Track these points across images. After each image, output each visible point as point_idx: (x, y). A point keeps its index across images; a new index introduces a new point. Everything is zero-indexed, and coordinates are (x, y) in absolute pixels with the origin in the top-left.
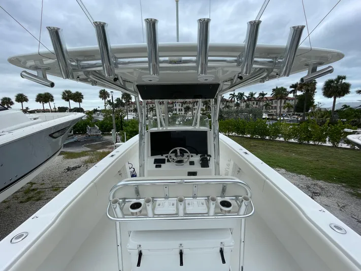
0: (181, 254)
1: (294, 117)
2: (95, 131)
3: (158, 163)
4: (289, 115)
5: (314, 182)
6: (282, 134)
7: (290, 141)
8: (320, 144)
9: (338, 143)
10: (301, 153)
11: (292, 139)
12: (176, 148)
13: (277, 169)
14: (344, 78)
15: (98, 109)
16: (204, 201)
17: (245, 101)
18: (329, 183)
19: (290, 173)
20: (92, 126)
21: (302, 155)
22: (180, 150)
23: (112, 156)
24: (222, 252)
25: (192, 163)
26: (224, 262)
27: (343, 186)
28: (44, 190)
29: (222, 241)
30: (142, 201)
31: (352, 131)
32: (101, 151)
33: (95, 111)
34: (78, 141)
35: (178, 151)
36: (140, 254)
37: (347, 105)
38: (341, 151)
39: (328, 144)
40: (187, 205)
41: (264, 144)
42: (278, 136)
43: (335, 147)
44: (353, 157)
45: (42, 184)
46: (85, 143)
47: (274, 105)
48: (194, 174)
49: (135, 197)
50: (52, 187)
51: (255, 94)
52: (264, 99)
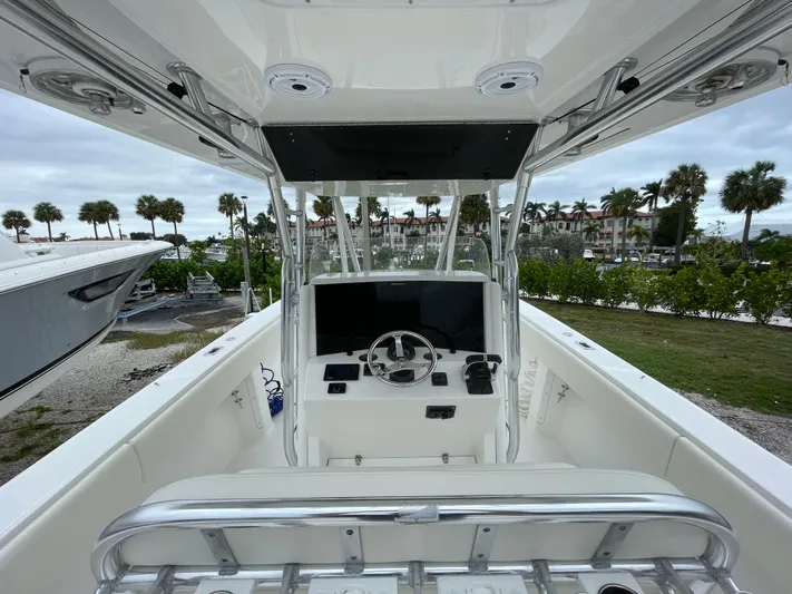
1: (653, 257)
2: (206, 285)
3: (338, 378)
4: (640, 251)
6: (634, 293)
7: (654, 310)
8: (724, 317)
9: (769, 315)
10: (683, 340)
11: (659, 307)
12: (393, 334)
14: (771, 167)
15: (217, 237)
17: (542, 221)
18: (765, 413)
20: (200, 273)
21: (684, 344)
22: (404, 338)
23: (214, 350)
25: (440, 380)
32: (216, 330)
33: (212, 241)
34: (165, 308)
35: (398, 341)
37: (772, 231)
38: (780, 335)
39: (745, 317)
41: (590, 317)
42: (624, 299)
43: (761, 324)
45: (65, 412)
46: (183, 313)
47: (608, 229)
48: (444, 412)
51: (565, 207)
52: (585, 217)
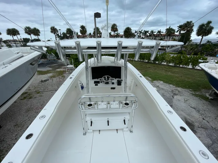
0: (108, 122)
2: (52, 57)
3: (96, 83)
5: (176, 89)
6: (166, 60)
8: (185, 67)
9: (196, 66)
10: (174, 72)
11: (171, 64)
12: (105, 76)
13: (159, 81)
16: (118, 103)
18: (184, 89)
19: (165, 84)
21: (174, 74)
23: (71, 78)
24: (124, 121)
25: (113, 83)
26: (125, 124)
27: (190, 91)
28: (32, 93)
29: (125, 117)
30: (92, 103)
31: (203, 61)
32: (59, 70)
34: (42, 63)
35: (106, 77)
36: (92, 122)
37: (210, 41)
38: (196, 71)
39: (190, 67)
40: (111, 105)
41: (154, 66)
42: (164, 61)
43: (193, 68)
44: (201, 75)
46: (48, 65)
47: (166, 39)
48: (114, 88)
49: (89, 101)
50: (36, 91)
51: (155, 32)
52: (160, 35)
